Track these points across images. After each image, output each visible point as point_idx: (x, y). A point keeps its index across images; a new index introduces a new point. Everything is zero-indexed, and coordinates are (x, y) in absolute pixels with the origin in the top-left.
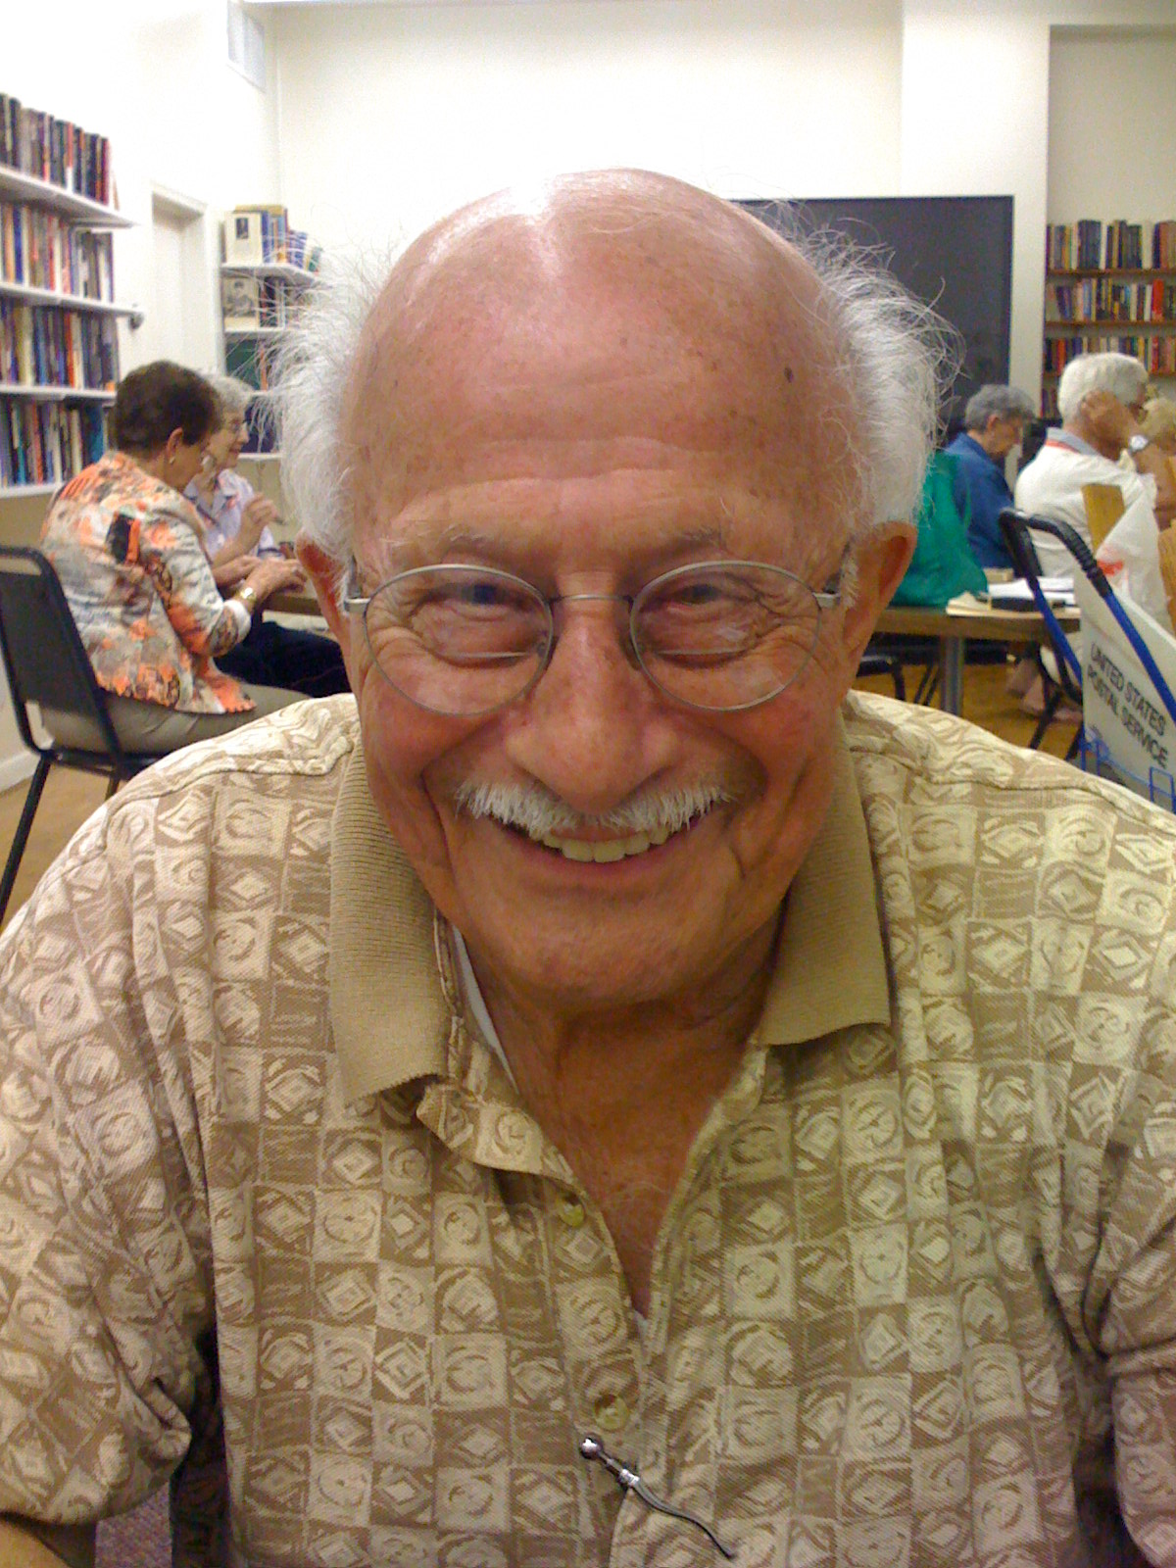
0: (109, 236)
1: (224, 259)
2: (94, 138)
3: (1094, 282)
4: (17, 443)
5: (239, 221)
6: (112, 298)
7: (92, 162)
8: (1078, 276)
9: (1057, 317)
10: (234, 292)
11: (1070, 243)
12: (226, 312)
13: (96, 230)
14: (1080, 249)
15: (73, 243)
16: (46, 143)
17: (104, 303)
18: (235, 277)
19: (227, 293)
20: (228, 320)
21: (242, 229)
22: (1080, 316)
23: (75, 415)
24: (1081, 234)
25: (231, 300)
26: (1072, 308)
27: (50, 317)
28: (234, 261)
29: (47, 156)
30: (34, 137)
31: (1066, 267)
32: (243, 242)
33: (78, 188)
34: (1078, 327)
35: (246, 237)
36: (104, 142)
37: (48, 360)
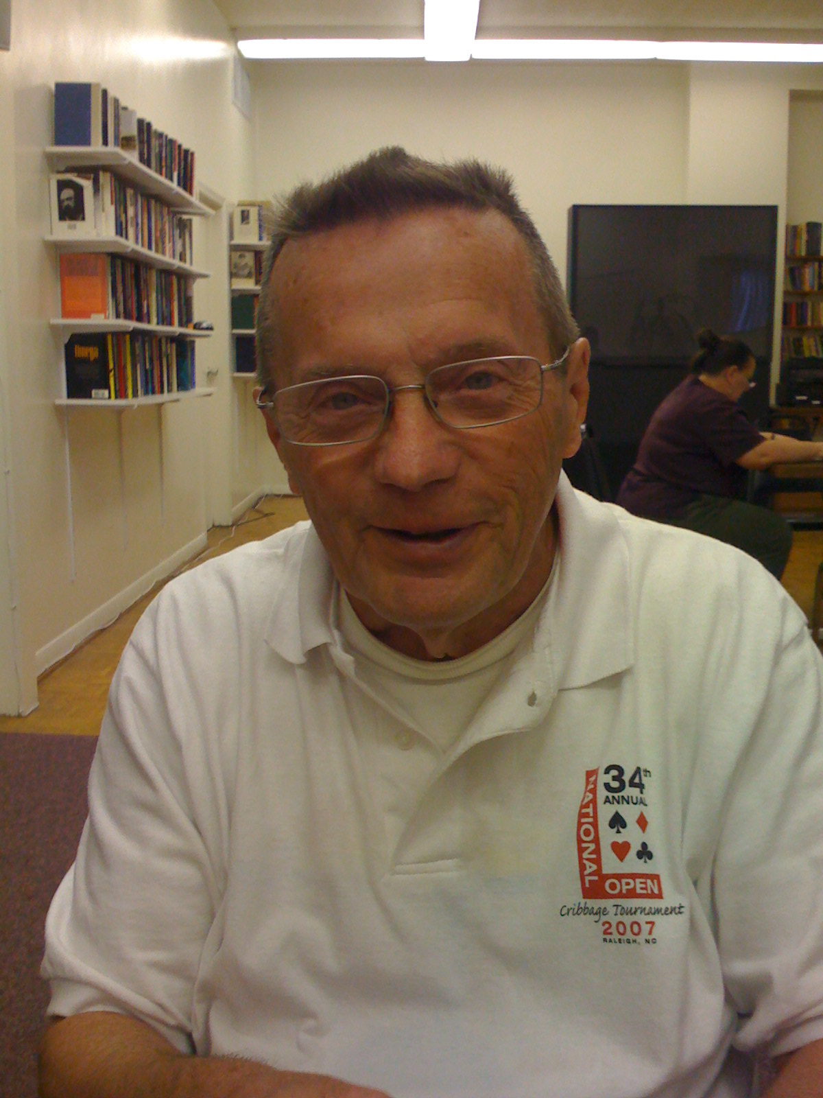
0: (190, 221)
1: (231, 237)
2: (187, 152)
3: (816, 264)
4: (148, 367)
5: (243, 212)
6: (191, 263)
7: (185, 168)
8: (805, 261)
9: (790, 288)
10: (238, 261)
11: (801, 238)
12: (232, 275)
13: (185, 217)
14: (807, 242)
15: (175, 227)
16: (164, 155)
17: (187, 266)
18: (241, 250)
19: (234, 261)
20: (234, 280)
21: (245, 217)
22: (807, 288)
23: (174, 346)
24: (808, 232)
25: (236, 266)
26: (802, 282)
27: (163, 276)
28: (238, 240)
29: (164, 164)
30: (157, 150)
31: (797, 253)
32: (245, 226)
33: (179, 184)
34: (805, 294)
35: (248, 223)
36: (192, 154)
37: (162, 308)
